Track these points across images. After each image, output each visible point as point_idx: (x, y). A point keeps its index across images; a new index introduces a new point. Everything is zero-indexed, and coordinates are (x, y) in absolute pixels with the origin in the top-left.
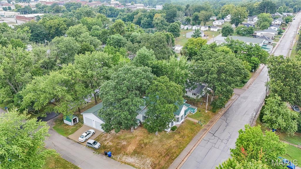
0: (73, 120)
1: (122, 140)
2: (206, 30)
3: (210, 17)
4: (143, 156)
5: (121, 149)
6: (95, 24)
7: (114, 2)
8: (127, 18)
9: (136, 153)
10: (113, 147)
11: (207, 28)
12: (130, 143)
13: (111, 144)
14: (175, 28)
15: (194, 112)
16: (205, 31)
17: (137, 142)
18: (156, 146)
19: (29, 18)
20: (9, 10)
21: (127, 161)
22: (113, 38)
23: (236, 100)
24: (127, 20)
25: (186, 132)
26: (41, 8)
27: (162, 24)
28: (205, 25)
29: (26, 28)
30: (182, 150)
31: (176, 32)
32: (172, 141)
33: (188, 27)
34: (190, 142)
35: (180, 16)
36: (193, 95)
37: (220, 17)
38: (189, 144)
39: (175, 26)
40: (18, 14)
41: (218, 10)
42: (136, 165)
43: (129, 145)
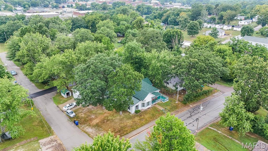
0: (67, 93)
1: (93, 114)
2: (229, 29)
3: (235, 16)
4: (100, 129)
5: (88, 121)
6: (124, 20)
7: (154, 2)
8: (157, 16)
9: (97, 126)
10: (83, 118)
11: (230, 28)
12: (97, 118)
13: (83, 116)
14: (194, 26)
15: (164, 101)
16: (227, 30)
17: (103, 118)
18: (116, 123)
19: (82, 14)
20: (71, 7)
21: (87, 130)
22: (130, 32)
23: (217, 97)
24: (158, 17)
25: (147, 116)
26: (94, 6)
27: (185, 22)
28: (228, 25)
29: (69, 21)
30: (134, 130)
31: (195, 29)
32: (131, 121)
33: (211, 25)
34: (145, 125)
35: (204, 15)
36: (173, 86)
37: (248, 17)
38: (143, 127)
39: (194, 24)
40: (76, 10)
41: (250, 10)
42: (92, 134)
43: (96, 118)
